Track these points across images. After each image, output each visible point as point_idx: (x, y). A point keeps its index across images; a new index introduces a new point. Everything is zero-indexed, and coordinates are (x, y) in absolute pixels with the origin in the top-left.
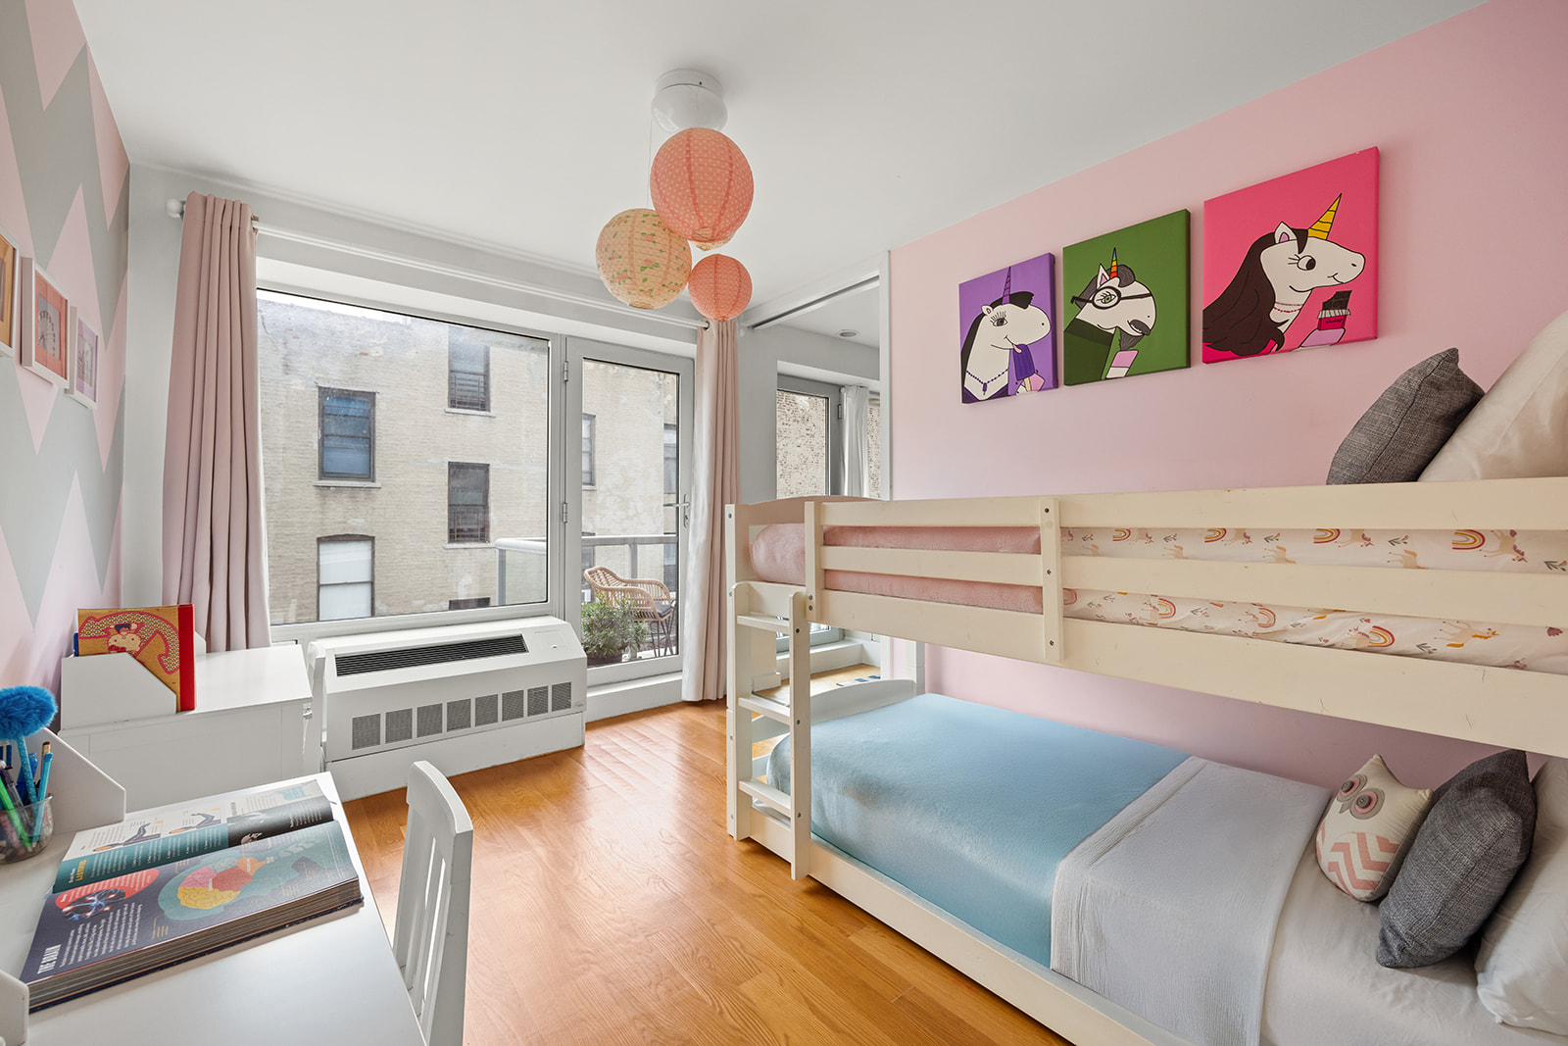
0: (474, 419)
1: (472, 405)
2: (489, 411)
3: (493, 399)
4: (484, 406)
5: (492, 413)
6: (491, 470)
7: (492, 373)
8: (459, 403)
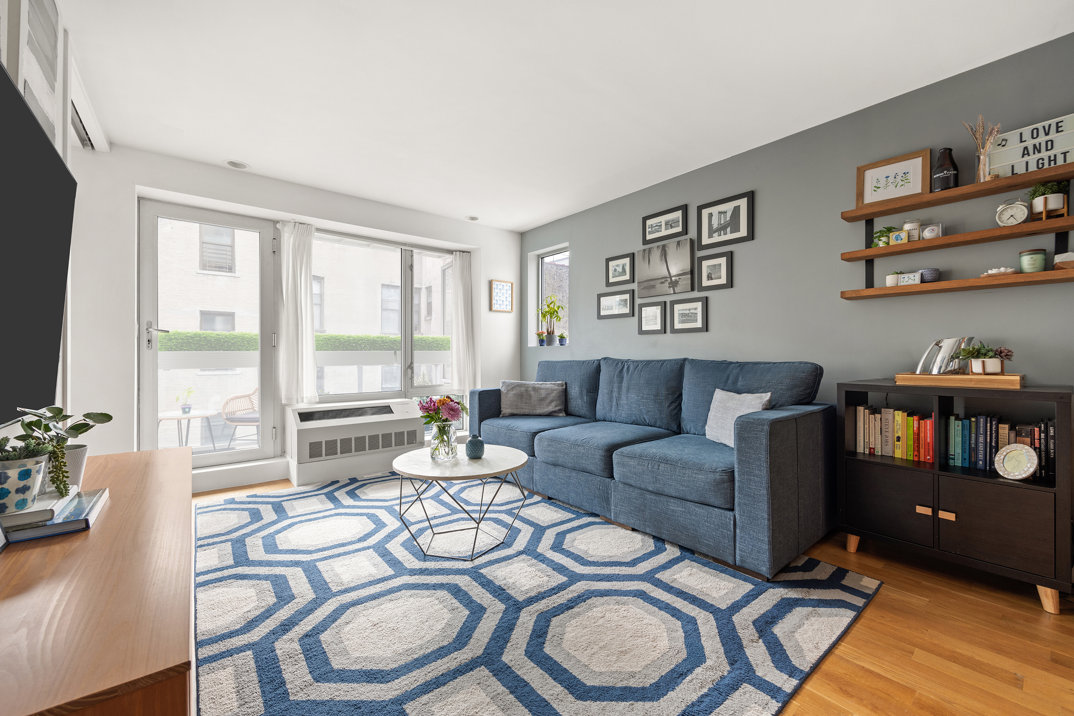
0: (222, 278)
1: (220, 268)
2: (235, 273)
3: (237, 263)
4: (231, 269)
5: (237, 274)
6: (236, 317)
7: (236, 244)
8: (209, 266)
